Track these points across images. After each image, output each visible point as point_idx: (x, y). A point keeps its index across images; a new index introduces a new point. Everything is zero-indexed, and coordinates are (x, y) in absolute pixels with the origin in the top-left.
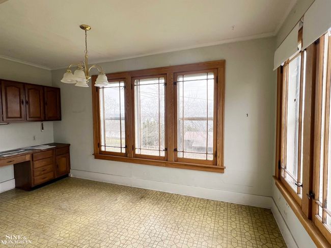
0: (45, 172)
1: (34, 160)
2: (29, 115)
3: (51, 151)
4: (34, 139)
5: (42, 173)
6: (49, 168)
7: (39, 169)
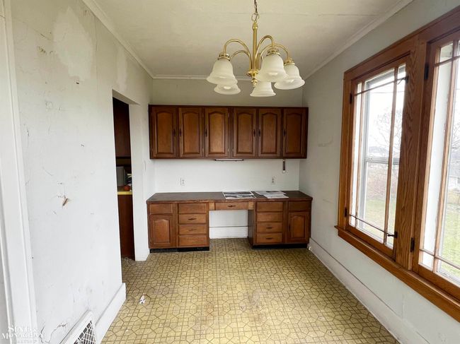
0: (271, 230)
1: (258, 210)
2: (262, 149)
3: (281, 203)
4: (273, 182)
5: (267, 230)
6: (277, 226)
7: (263, 224)
